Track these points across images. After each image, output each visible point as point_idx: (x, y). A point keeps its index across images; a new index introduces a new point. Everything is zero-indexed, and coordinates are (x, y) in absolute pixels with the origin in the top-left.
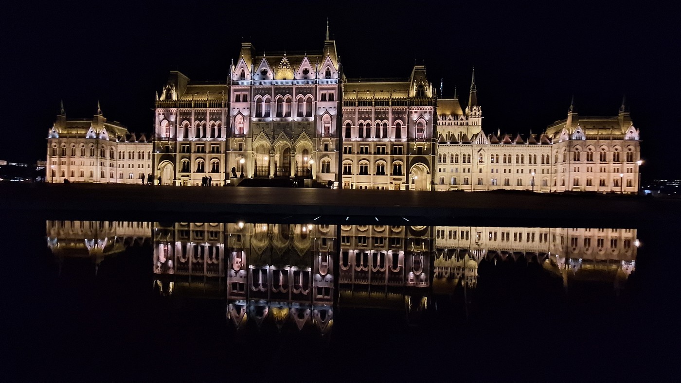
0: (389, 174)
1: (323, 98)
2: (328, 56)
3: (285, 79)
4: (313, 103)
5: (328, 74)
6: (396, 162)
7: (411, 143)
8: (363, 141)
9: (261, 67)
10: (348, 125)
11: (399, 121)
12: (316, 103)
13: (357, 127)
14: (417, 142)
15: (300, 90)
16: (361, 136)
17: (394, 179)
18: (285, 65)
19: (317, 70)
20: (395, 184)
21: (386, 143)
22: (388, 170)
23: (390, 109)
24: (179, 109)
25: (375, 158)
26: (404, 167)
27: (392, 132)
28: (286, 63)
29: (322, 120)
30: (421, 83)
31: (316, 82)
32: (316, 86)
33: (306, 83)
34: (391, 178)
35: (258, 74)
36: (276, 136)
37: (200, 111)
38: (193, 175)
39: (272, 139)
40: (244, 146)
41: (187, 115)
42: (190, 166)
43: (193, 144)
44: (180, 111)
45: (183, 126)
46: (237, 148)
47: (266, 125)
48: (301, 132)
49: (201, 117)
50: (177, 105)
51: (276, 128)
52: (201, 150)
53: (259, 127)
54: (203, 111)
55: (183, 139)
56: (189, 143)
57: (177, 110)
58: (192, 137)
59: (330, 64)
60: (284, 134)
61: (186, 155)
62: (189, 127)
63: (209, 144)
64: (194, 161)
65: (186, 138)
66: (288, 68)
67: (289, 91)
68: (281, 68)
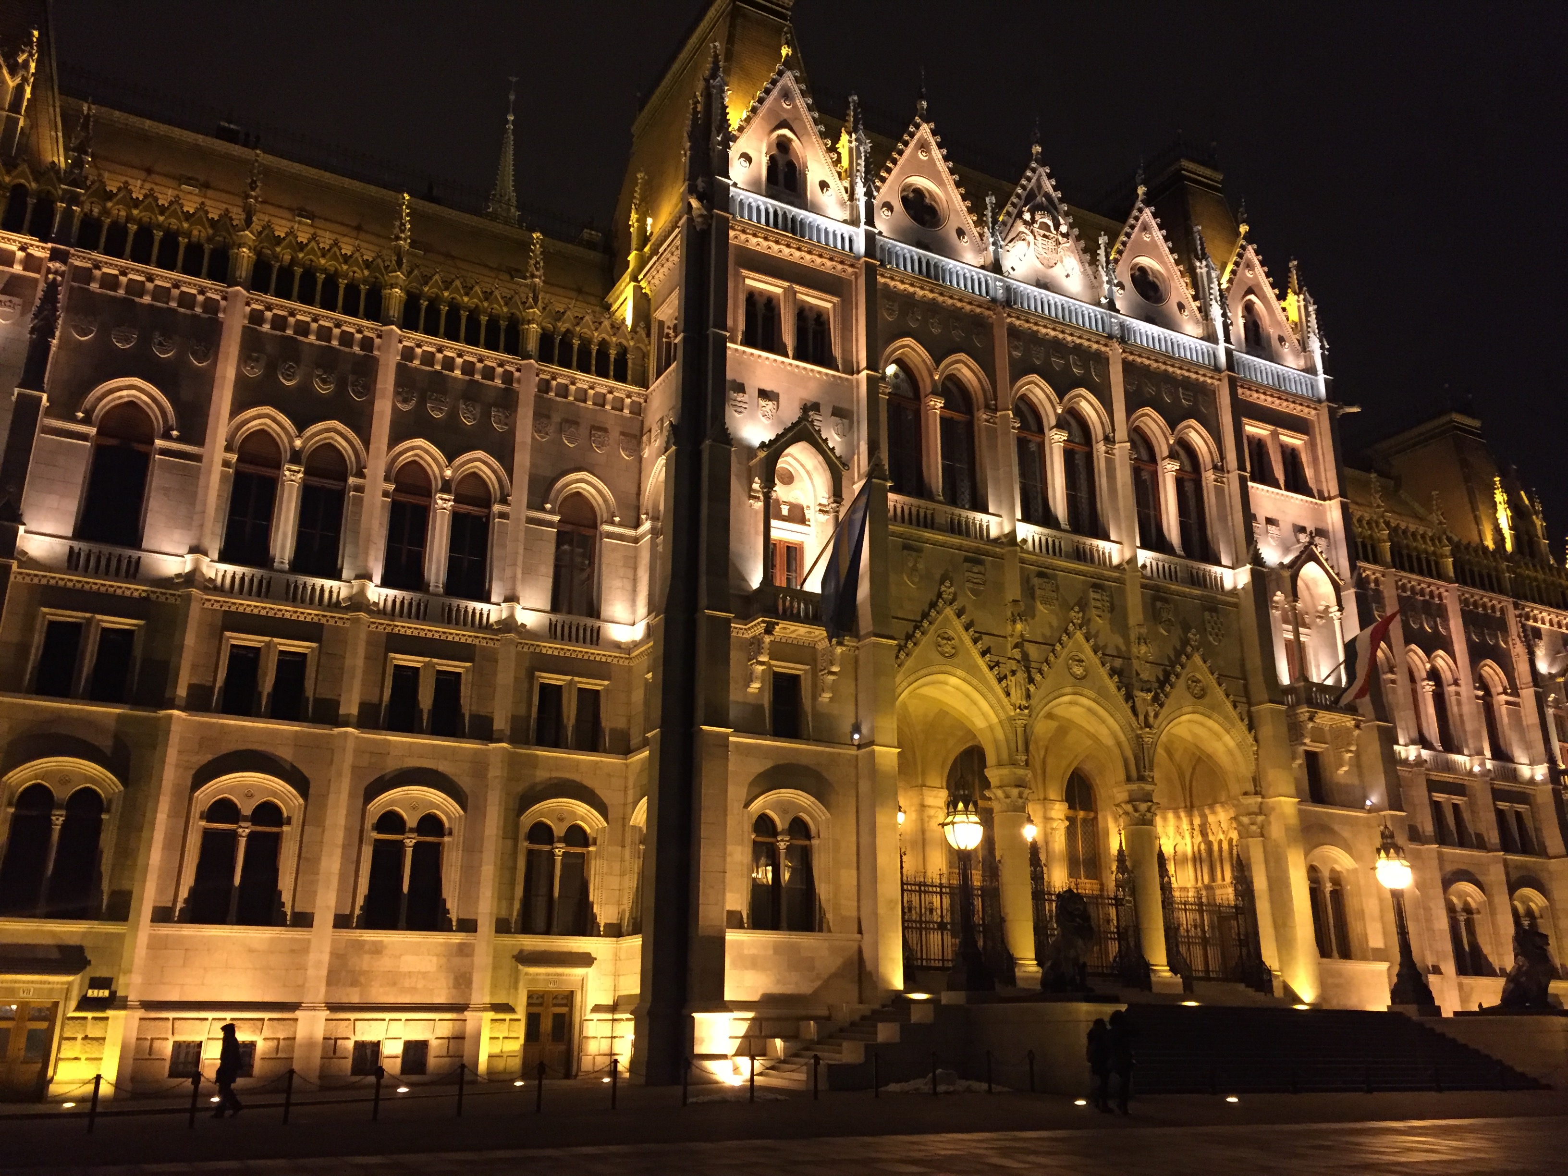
2: (1247, 241)
3: (1049, 286)
4: (1220, 481)
5: (1252, 338)
9: (910, 173)
11: (1489, 668)
12: (1243, 481)
15: (1143, 384)
18: (1042, 208)
28: (1047, 196)
31: (1220, 364)
32: (1232, 382)
33: (1174, 351)
35: (890, 208)
36: (1033, 651)
37: (303, 329)
38: (157, 946)
39: (1021, 675)
40: (826, 696)
41: (157, 337)
42: (108, 840)
43: (195, 610)
44: (85, 275)
45: (87, 421)
46: (761, 706)
47: (967, 559)
48: (1178, 654)
49: (305, 388)
50: (68, 214)
51: (1033, 597)
52: (268, 683)
53: (920, 566)
54: (335, 343)
55: (77, 545)
56: (145, 600)
57: (55, 255)
58: (193, 550)
59: (1258, 285)
60: (1087, 648)
61: (89, 722)
62: (159, 443)
63: (371, 642)
64: (177, 794)
65: (106, 549)
66: (1063, 230)
67: (1085, 367)
68: (1027, 217)
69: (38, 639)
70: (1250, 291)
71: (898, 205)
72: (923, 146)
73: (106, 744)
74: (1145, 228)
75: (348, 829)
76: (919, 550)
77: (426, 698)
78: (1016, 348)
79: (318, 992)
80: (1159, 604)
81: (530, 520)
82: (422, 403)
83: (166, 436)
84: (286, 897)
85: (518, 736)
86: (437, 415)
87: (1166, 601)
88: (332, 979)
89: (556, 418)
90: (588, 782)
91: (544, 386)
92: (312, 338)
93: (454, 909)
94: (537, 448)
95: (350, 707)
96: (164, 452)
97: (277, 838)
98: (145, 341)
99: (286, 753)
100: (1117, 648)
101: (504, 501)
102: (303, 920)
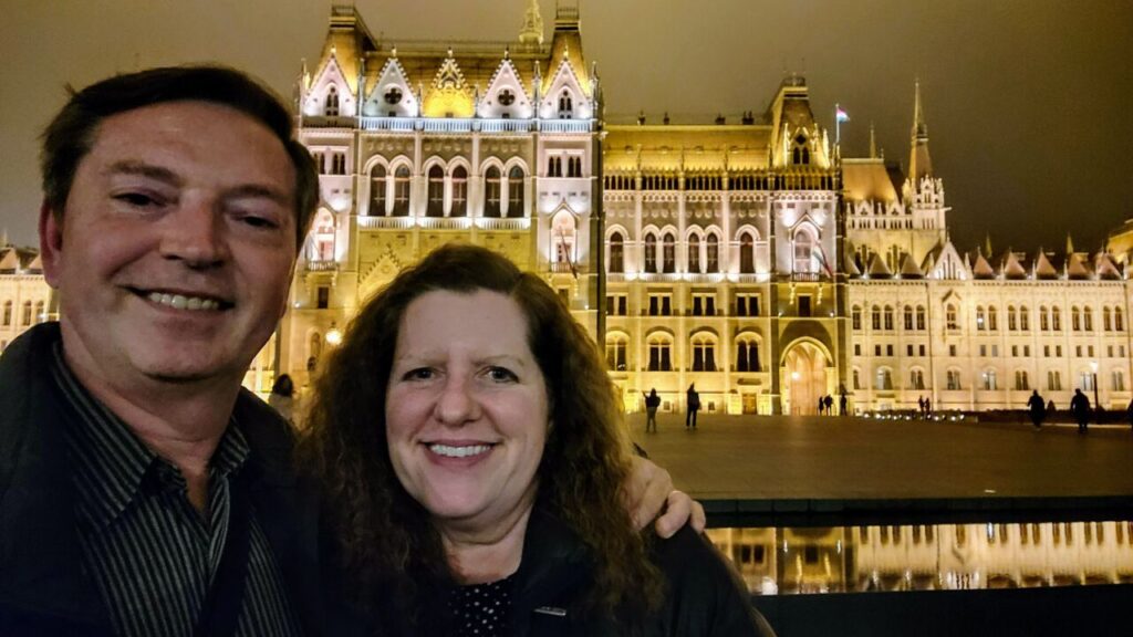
0: (727, 369)
1: (554, 169)
2: (566, 60)
3: (449, 115)
4: (527, 182)
5: (565, 105)
6: (743, 336)
7: (781, 285)
8: (656, 280)
9: (385, 83)
10: (617, 237)
11: (749, 229)
12: (534, 181)
13: (640, 244)
14: (798, 284)
15: (492, 147)
16: (650, 268)
17: (741, 382)
18: (449, 79)
19: (536, 95)
20: (745, 395)
21: (717, 286)
22: (725, 356)
23: (724, 196)
25: (688, 324)
26: (765, 348)
27: (731, 255)
28: (454, 74)
29: (551, 226)
30: (801, 130)
31: (533, 129)
32: (535, 137)
33: (509, 128)
34: (732, 378)
35: (376, 102)
40: (335, 293)
46: (312, 300)
47: (398, 237)
53: (376, 242)
59: (571, 81)
66: (458, 86)
67: (462, 147)
68: (440, 86)
70: (565, 84)
71: (381, 100)
72: (393, 70)
74: (506, 71)
76: (377, 236)
78: (426, 147)
80: (488, 239)
87: (492, 237)
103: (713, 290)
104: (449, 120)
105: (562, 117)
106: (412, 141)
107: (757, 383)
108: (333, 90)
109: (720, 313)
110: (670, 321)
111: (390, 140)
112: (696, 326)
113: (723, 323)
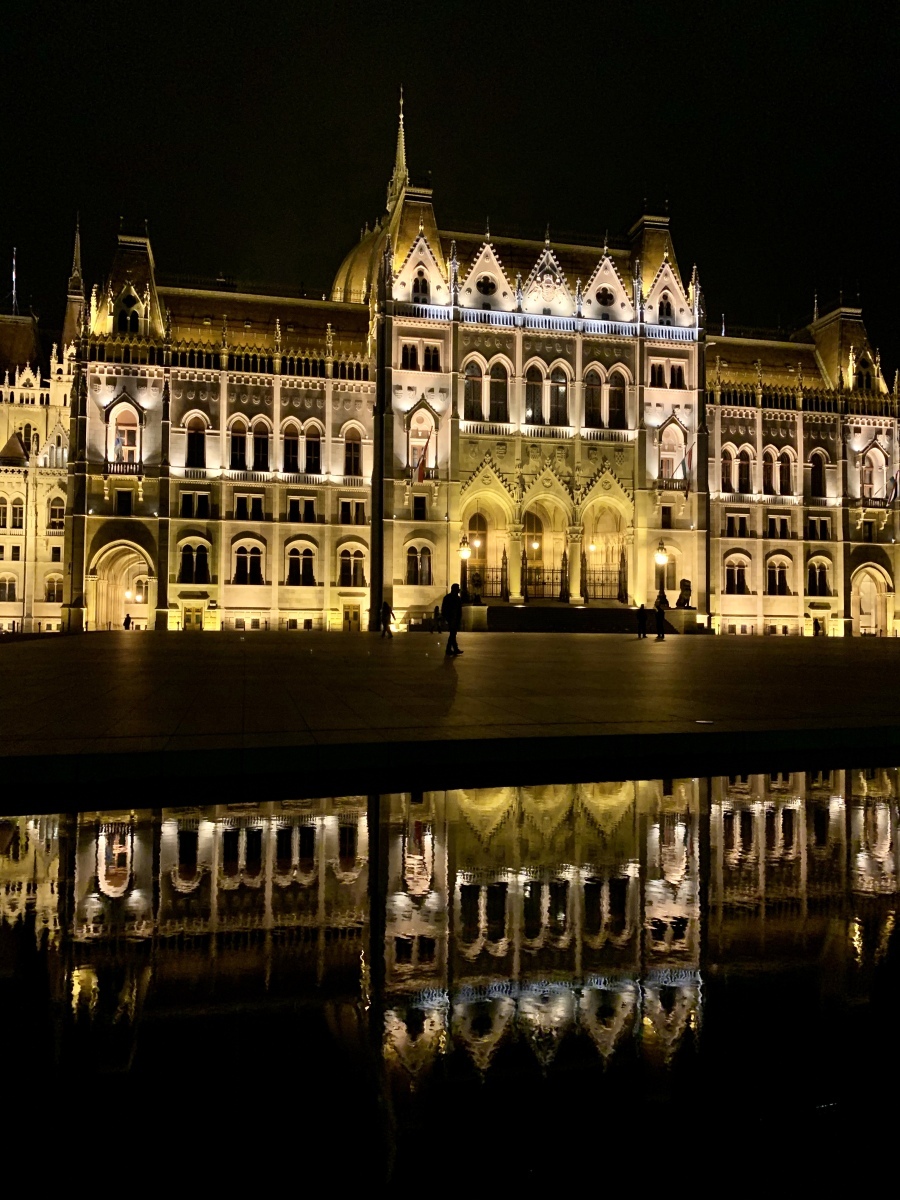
0: (801, 592)
1: (657, 379)
2: (666, 261)
4: (632, 390)
5: (666, 312)
6: (816, 560)
7: (851, 510)
8: (732, 500)
9: (480, 270)
11: (819, 450)
12: (641, 389)
14: (868, 510)
15: (593, 350)
17: (813, 606)
18: (547, 272)
19: (641, 297)
21: (791, 509)
22: (797, 580)
23: (798, 416)
24: (173, 370)
25: (765, 546)
26: (834, 573)
27: (805, 478)
28: (552, 265)
29: (660, 440)
31: (641, 332)
32: (642, 342)
33: (611, 331)
34: (805, 602)
35: (470, 291)
36: (527, 478)
37: (247, 381)
38: (226, 591)
39: (518, 489)
40: (434, 504)
41: (201, 393)
42: (209, 561)
43: (224, 488)
44: (175, 375)
45: (184, 427)
46: (409, 510)
47: (498, 444)
48: (599, 471)
49: (250, 403)
50: (167, 355)
51: (528, 455)
52: (250, 509)
53: (476, 450)
54: (258, 384)
55: (187, 469)
56: (209, 485)
57: (167, 371)
58: (221, 467)
59: (671, 284)
60: (552, 474)
61: (199, 525)
62: (207, 431)
63: (281, 492)
64: (227, 546)
65: (196, 469)
66: (558, 281)
67: (563, 348)
68: (539, 279)
69: (180, 500)
70: (666, 288)
71: (474, 289)
72: (487, 256)
73: (204, 532)
74: (606, 268)
75: (279, 555)
76: (476, 443)
77: (302, 509)
78: (528, 346)
79: (275, 605)
80: (591, 451)
81: (333, 442)
82: (291, 402)
83: (208, 428)
84: (263, 576)
85: (334, 521)
86: (297, 406)
87: (595, 449)
88: (280, 601)
89: (341, 399)
90: (361, 536)
91: (336, 388)
92: (251, 384)
93: (317, 580)
94: (334, 413)
95: (276, 516)
96: (209, 434)
97: (259, 558)
98: (197, 395)
99: (258, 531)
100: (568, 472)
101: (324, 436)
102: (269, 583)
103: (787, 512)
104: (547, 318)
105: (661, 323)
106: (510, 338)
107: (826, 607)
108: (421, 273)
109: (794, 536)
110: (747, 543)
111: (487, 336)
112: (772, 549)
113: (798, 547)
